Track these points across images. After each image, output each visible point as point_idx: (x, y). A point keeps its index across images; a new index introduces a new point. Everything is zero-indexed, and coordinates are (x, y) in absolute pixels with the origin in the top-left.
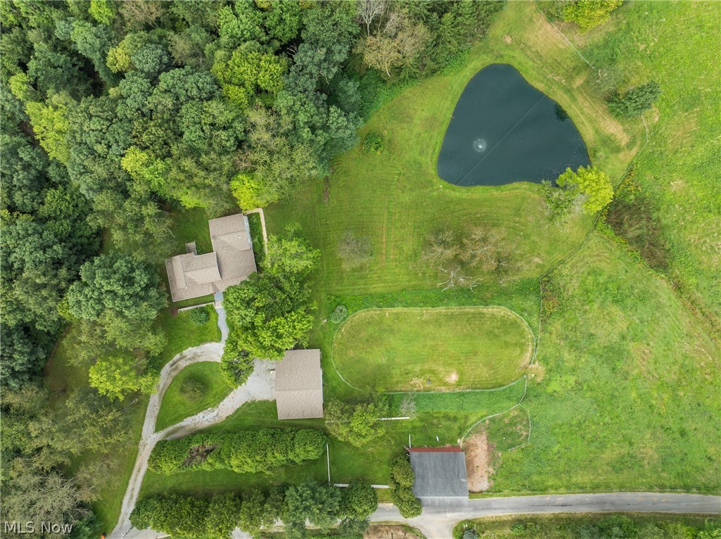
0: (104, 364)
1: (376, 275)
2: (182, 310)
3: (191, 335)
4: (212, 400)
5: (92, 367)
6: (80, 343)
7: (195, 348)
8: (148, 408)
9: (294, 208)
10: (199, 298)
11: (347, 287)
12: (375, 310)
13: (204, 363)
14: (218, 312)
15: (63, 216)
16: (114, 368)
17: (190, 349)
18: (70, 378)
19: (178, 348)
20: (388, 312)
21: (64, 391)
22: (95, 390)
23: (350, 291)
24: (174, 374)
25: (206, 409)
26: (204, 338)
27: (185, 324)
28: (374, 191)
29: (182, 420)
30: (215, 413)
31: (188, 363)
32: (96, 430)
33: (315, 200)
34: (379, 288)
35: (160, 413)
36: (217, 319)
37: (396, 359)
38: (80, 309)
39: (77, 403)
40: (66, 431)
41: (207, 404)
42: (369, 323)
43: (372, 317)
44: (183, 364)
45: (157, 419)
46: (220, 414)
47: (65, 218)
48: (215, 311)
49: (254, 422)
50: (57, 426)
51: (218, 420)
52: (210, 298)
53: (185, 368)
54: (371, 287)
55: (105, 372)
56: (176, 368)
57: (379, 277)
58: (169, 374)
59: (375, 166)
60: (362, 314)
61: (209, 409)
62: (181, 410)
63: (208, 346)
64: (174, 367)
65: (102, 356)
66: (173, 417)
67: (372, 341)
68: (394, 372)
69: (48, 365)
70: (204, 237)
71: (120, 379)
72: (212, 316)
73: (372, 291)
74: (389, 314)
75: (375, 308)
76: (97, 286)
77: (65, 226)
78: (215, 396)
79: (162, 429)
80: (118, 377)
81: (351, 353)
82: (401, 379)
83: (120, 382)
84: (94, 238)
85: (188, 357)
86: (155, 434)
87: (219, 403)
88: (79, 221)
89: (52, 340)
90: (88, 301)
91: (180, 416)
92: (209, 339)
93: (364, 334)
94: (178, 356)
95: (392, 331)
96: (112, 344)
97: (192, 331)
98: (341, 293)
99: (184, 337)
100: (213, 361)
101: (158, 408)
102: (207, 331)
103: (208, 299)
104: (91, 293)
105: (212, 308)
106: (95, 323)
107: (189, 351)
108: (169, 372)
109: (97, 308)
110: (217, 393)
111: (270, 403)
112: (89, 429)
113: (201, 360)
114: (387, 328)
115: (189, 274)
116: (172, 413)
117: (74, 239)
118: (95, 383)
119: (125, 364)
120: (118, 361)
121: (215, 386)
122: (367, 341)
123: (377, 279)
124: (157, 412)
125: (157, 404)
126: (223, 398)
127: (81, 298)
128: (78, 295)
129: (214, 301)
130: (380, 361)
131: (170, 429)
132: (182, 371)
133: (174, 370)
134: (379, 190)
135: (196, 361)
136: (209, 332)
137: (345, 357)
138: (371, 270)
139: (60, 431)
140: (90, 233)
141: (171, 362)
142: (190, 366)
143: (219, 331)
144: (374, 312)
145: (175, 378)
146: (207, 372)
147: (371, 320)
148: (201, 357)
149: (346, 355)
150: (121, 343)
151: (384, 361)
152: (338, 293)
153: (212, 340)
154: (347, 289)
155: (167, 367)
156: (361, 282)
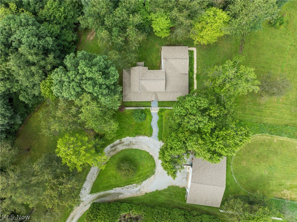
0: (72, 139)
1: (269, 111)
2: (127, 108)
3: (130, 128)
4: (137, 178)
5: (60, 139)
6: (54, 117)
7: (131, 138)
8: (88, 175)
9: (218, 52)
10: (141, 102)
11: (247, 115)
12: (267, 136)
13: (136, 150)
14: (153, 115)
15: (55, 22)
16: (79, 144)
17: (128, 138)
18: (34, 142)
19: (119, 136)
20: (276, 138)
21: (29, 150)
22: (59, 160)
23: (250, 118)
24: (112, 154)
25: (132, 184)
26: (140, 132)
27: (127, 119)
28: (274, 53)
29: (112, 189)
30: (138, 189)
31: (124, 148)
32: (54, 194)
33: (233, 51)
34: (269, 120)
35: (96, 180)
36: (151, 120)
37: (275, 174)
38: (62, 88)
39: (42, 167)
40: (27, 188)
41: (133, 181)
42: (261, 144)
43: (264, 140)
44: (120, 148)
45: (94, 184)
46: (141, 190)
47: (56, 24)
48: (150, 114)
49: (166, 201)
50: (21, 183)
51: (139, 194)
52: (148, 104)
53: (122, 151)
54: (264, 119)
55: (72, 146)
56: (115, 149)
57: (271, 113)
58: (109, 153)
59: (276, 36)
60: (259, 137)
61: (134, 185)
62: (113, 181)
63: (141, 138)
64: (113, 149)
65: (71, 132)
66: (106, 185)
67: (260, 157)
68: (271, 182)
69: (20, 129)
70: (151, 60)
71: (84, 155)
72: (148, 117)
73: (265, 122)
74: (277, 140)
75: (267, 134)
76: (80, 72)
77: (56, 29)
78: (140, 176)
79: (96, 192)
80: (83, 152)
81: (244, 163)
82: (275, 189)
83: (84, 158)
84: (72, 45)
85: (125, 143)
86: (90, 195)
87: (142, 181)
88: (65, 29)
89: (27, 112)
90: (70, 82)
91: (111, 185)
92: (143, 133)
93: (256, 151)
94: (118, 141)
95: (276, 153)
96: (83, 124)
97: (132, 125)
98: (243, 119)
99: (125, 128)
100: (143, 150)
101: (96, 176)
102: (142, 127)
103: (147, 105)
104: (74, 76)
105: (149, 111)
106: (72, 103)
107: (127, 140)
108: (109, 152)
109: (77, 90)
110: (142, 174)
111: (180, 189)
112: (48, 192)
113: (135, 147)
114: (273, 150)
115: (143, 83)
116: (105, 182)
117: (59, 40)
118: (62, 155)
119: (88, 142)
120: (83, 139)
121: (141, 168)
122: (257, 156)
123: (269, 113)
124: (94, 179)
125: (95, 174)
126: (146, 179)
127: (65, 79)
128: (63, 75)
129: (150, 107)
130: (263, 172)
131: (102, 193)
132: (118, 153)
133: (113, 151)
134: (277, 53)
135: (130, 148)
136: (144, 128)
137: (239, 166)
138: (266, 107)
139: (22, 187)
140: (71, 40)
141: (112, 145)
142: (126, 150)
143: (151, 129)
144: (266, 137)
145: (113, 157)
146: (137, 157)
147: (263, 142)
148: (134, 146)
149: (240, 164)
150: (91, 124)
151: (265, 173)
152: (241, 118)
153: (145, 135)
154: (248, 117)
155: (108, 148)
156: (258, 113)
